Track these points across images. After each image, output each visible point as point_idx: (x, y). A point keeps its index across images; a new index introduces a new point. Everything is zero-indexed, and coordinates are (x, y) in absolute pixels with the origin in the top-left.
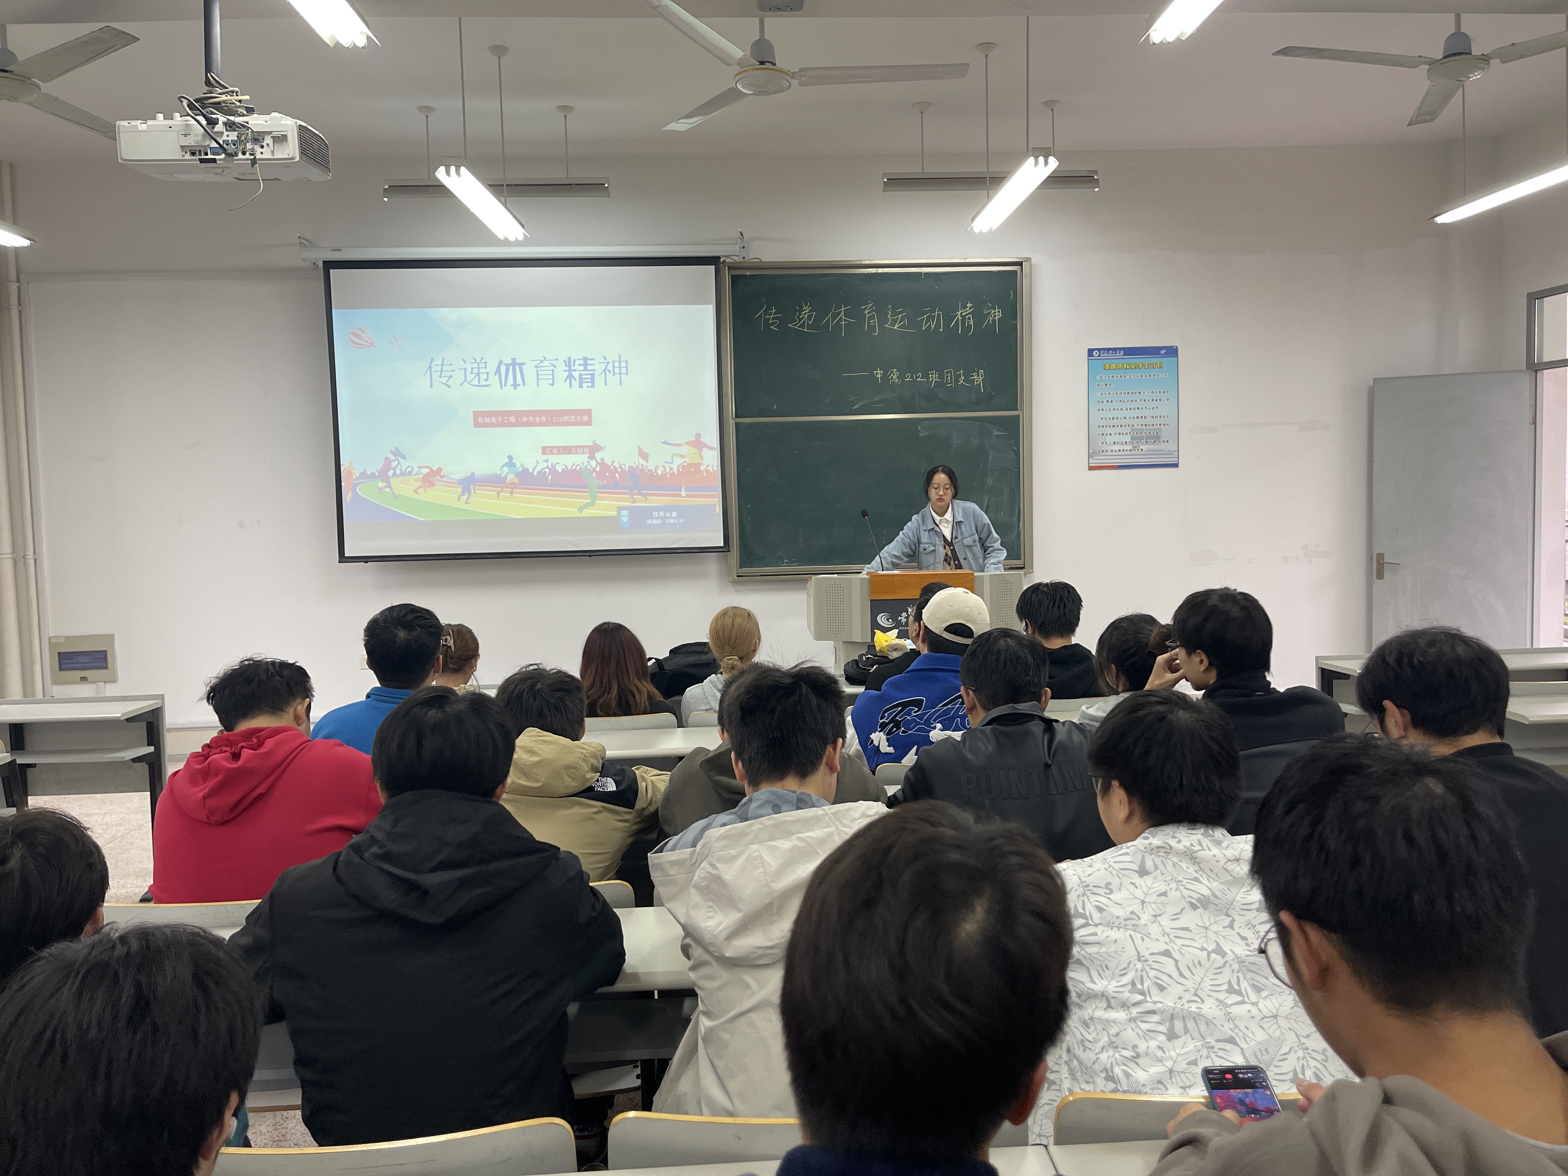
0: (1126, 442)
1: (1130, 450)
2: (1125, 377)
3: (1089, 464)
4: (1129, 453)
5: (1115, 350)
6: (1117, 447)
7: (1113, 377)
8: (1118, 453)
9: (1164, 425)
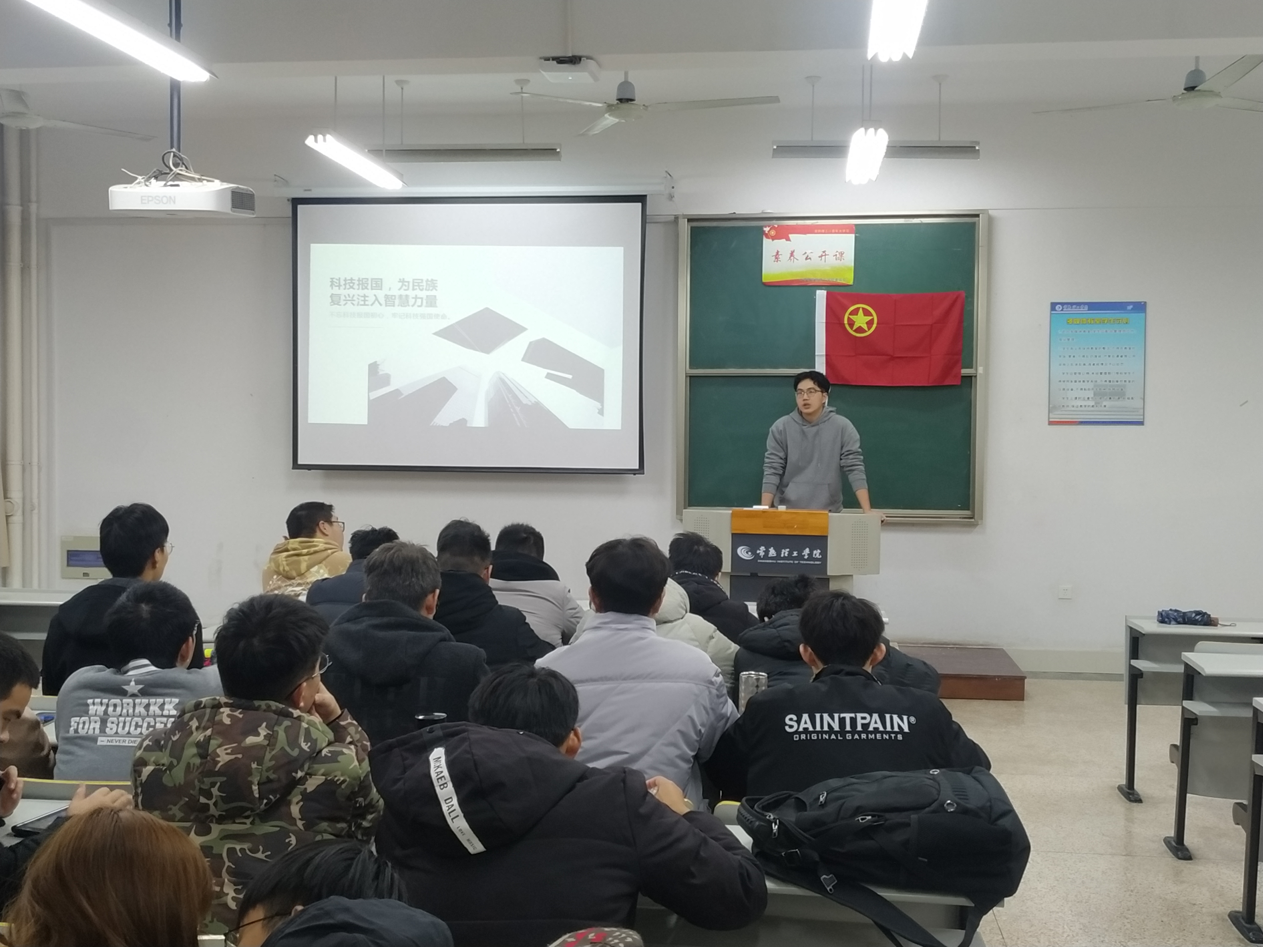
0: (1088, 398)
1: (1093, 406)
2: (1089, 332)
3: (1049, 418)
4: (1093, 409)
5: (1079, 304)
6: (1079, 403)
7: (1076, 332)
8: (1079, 409)
9: (1129, 382)
